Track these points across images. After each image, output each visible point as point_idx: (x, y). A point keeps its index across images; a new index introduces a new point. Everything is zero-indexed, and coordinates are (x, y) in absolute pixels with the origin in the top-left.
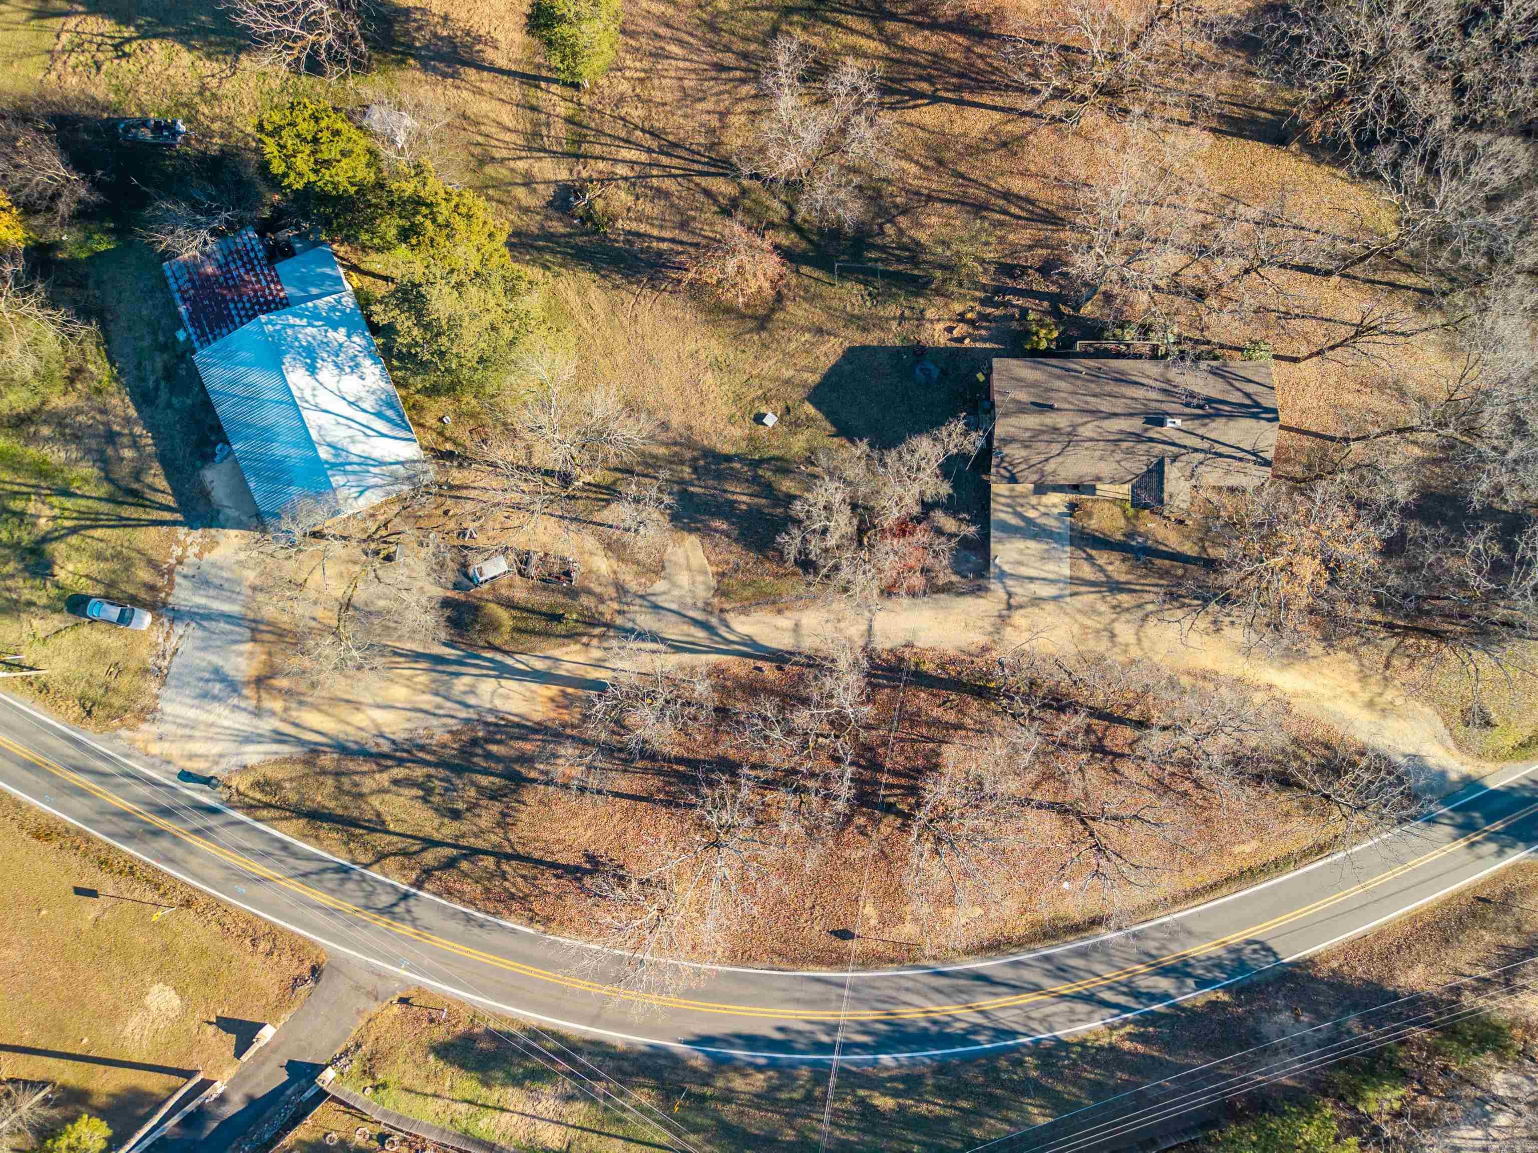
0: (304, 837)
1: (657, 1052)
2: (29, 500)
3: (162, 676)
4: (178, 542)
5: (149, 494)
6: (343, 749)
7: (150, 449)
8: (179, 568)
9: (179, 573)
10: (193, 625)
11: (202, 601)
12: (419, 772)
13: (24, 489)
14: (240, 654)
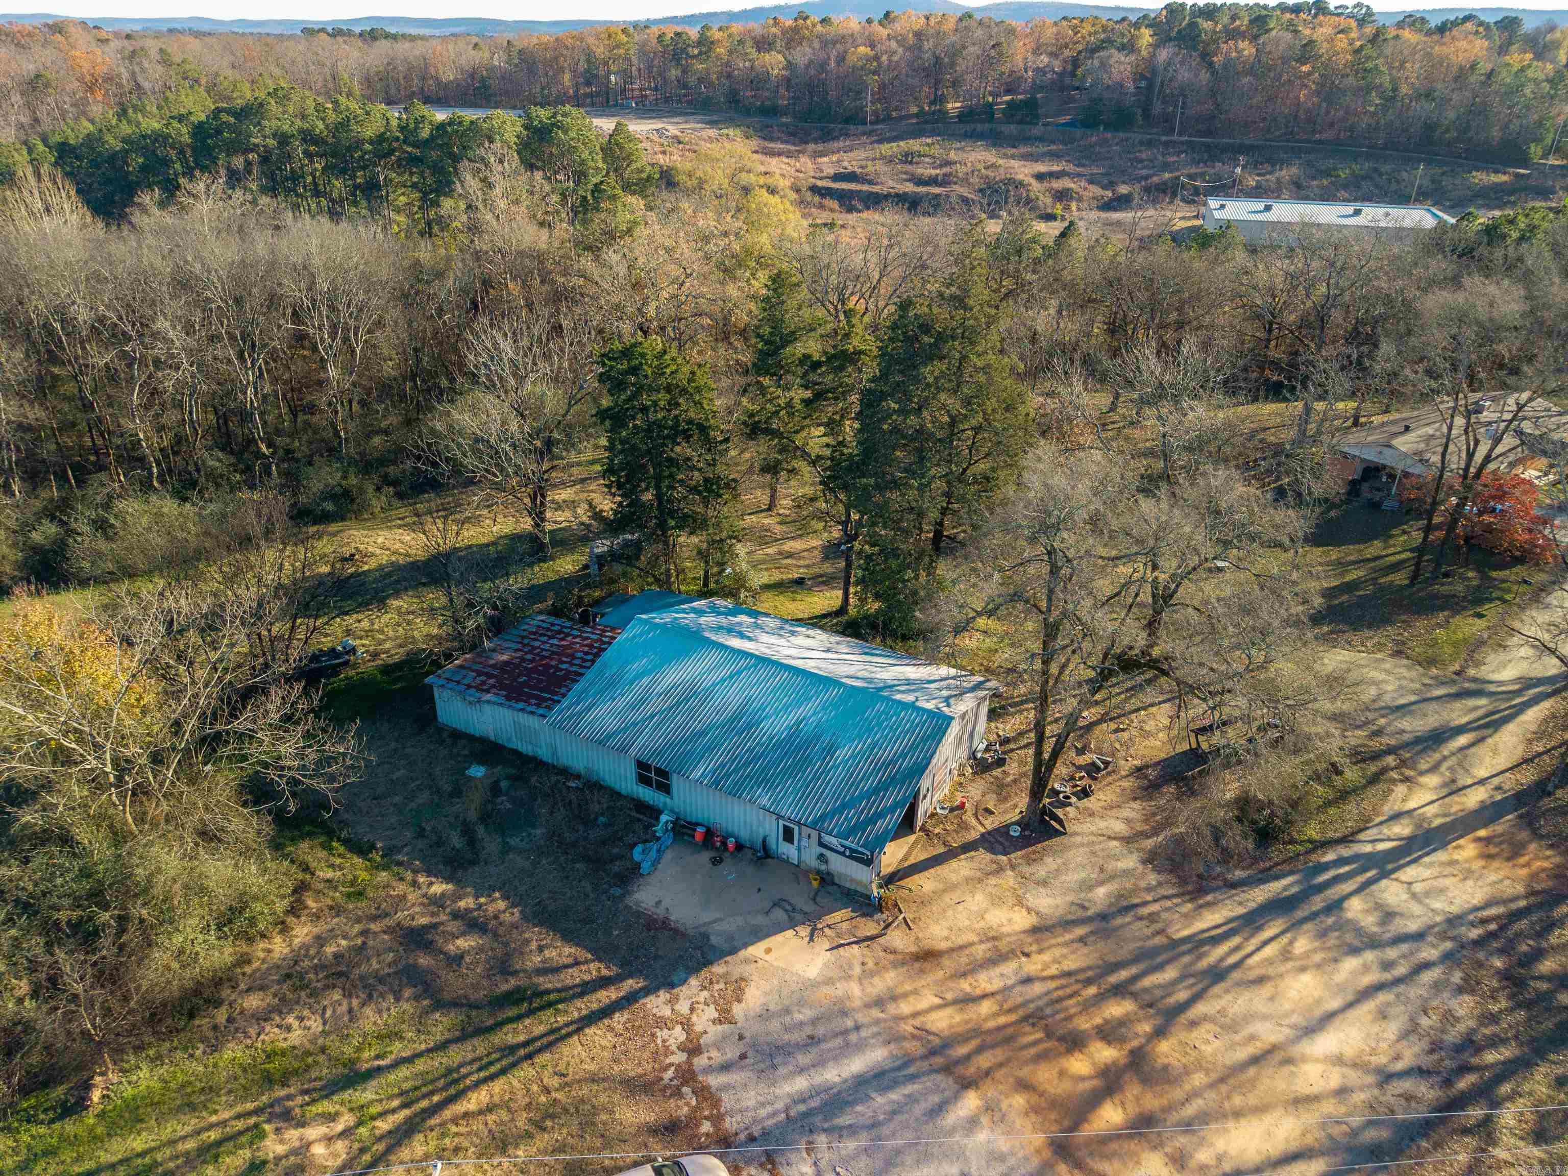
2: (262, 1135)
4: (662, 1023)
5: (546, 983)
7: (512, 916)
8: (700, 1062)
9: (709, 1070)
10: (821, 1140)
11: (800, 1084)
13: (240, 1125)
14: (972, 1123)
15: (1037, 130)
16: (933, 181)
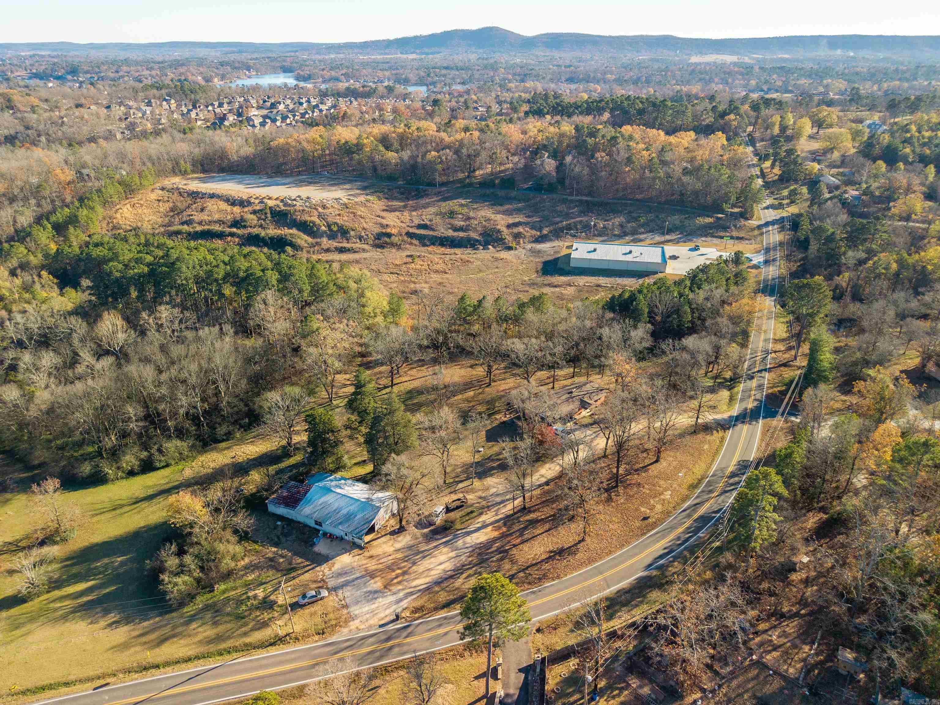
0: (449, 612)
1: (640, 579)
3: (346, 606)
4: (319, 572)
5: (297, 566)
6: (438, 583)
7: (289, 554)
8: (325, 577)
10: (345, 587)
11: (343, 580)
12: (471, 572)
14: (372, 584)
15: (514, 194)
16: (461, 229)
